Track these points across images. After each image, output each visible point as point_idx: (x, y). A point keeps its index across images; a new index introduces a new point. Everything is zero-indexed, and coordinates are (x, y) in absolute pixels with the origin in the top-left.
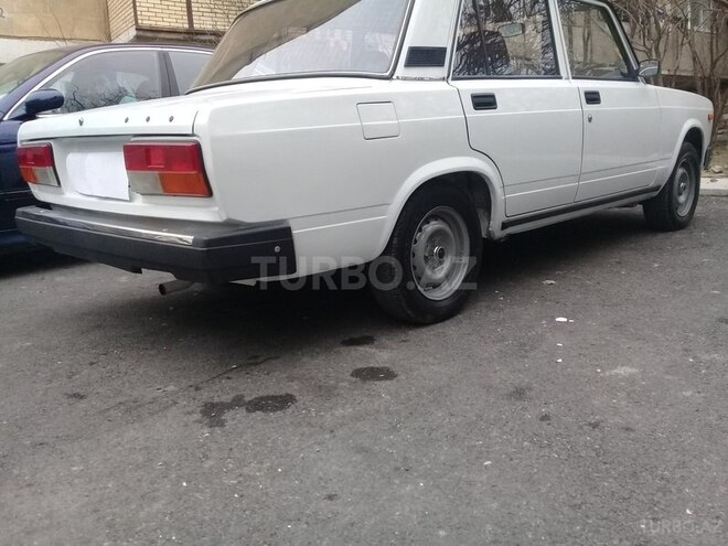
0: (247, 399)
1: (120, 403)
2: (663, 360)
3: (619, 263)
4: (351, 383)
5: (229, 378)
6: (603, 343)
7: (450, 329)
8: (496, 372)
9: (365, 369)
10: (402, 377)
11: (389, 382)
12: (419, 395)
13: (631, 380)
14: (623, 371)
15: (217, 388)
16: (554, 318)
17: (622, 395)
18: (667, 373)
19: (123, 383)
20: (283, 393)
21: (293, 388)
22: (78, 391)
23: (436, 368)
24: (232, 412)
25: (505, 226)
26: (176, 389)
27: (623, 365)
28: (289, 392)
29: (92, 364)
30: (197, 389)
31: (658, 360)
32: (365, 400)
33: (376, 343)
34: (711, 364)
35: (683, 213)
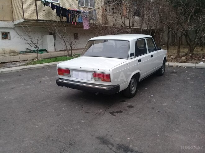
0: (115, 111)
2: (170, 102)
4: (128, 108)
8: (148, 105)
10: (135, 107)
12: (140, 110)
13: (167, 106)
14: (165, 104)
15: (108, 110)
16: (151, 95)
17: (167, 108)
18: (171, 104)
22: (87, 112)
23: (139, 105)
25: (141, 80)
26: (102, 111)
29: (82, 107)
30: (106, 110)
32: (132, 111)
33: (126, 101)
34: (177, 103)
35: (163, 72)
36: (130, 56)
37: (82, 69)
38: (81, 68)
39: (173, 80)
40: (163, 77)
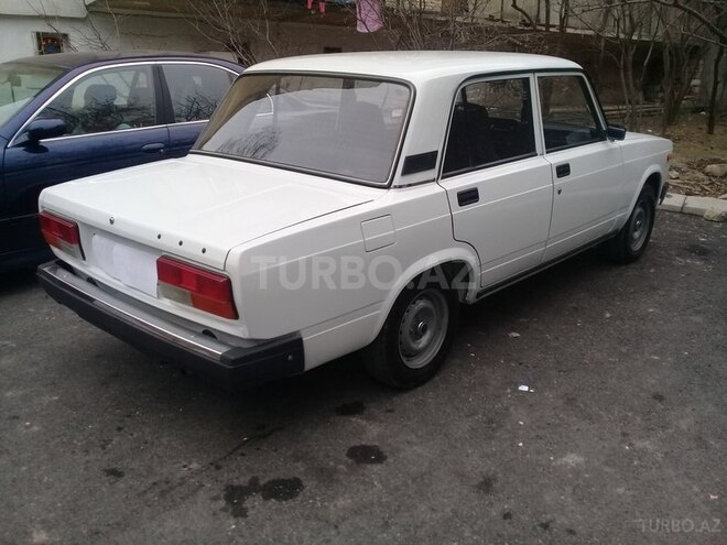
0: (262, 482)
1: (155, 484)
2: (604, 447)
3: (576, 309)
4: (348, 466)
5: (243, 455)
6: (557, 421)
7: (428, 395)
8: (468, 456)
9: (358, 447)
10: (390, 460)
11: (379, 466)
12: (405, 484)
13: (577, 472)
14: (572, 459)
15: (233, 466)
16: (517, 385)
17: (569, 489)
18: (606, 463)
19: (152, 457)
20: (290, 476)
21: (299, 470)
22: (114, 466)
23: (418, 449)
24: (251, 499)
25: (479, 295)
26: (199, 466)
27: (572, 452)
28: (296, 475)
29: (119, 429)
30: (218, 468)
31: (600, 447)
32: (361, 487)
33: (366, 412)
34: (643, 453)
35: (637, 247)
36: (406, 172)
37: (117, 228)
38: (112, 222)
39: (675, 296)
40: (631, 271)
